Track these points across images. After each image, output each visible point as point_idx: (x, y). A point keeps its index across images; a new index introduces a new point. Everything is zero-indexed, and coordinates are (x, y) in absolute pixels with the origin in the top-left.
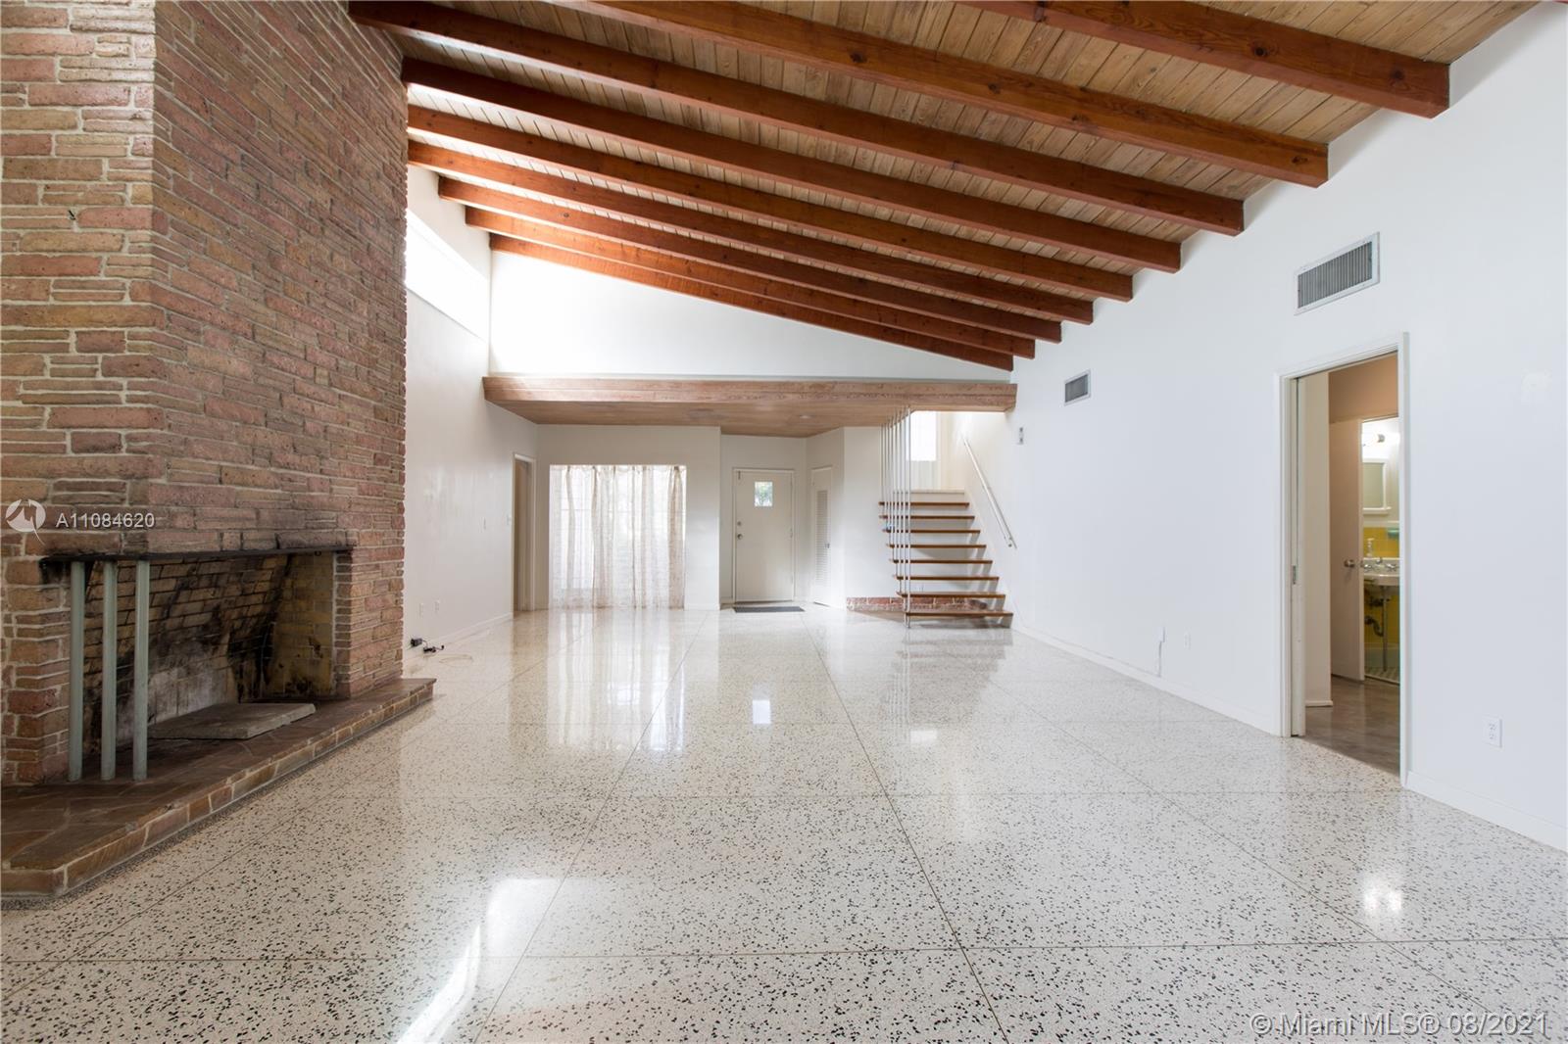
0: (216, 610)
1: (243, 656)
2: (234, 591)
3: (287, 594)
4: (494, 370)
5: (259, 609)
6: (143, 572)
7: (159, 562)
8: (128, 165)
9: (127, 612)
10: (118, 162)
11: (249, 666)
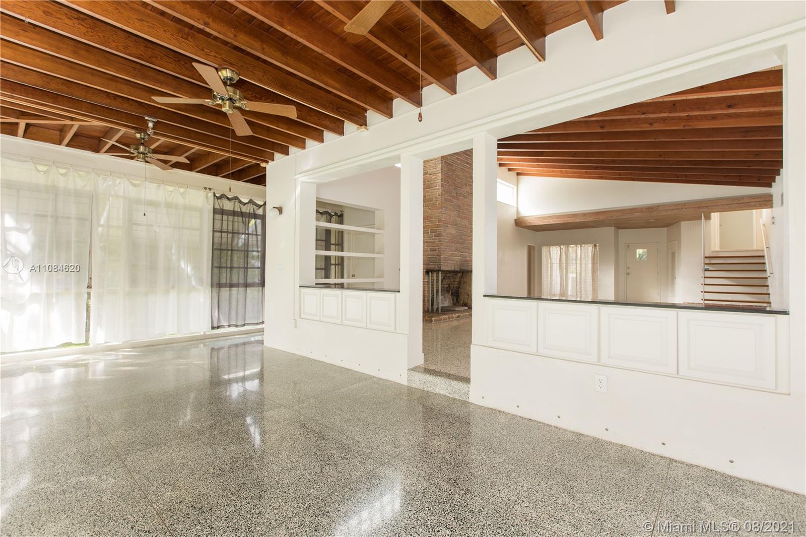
0: (449, 284)
1: (454, 296)
2: (452, 280)
3: (462, 282)
4: (518, 216)
5: (456, 285)
6: (440, 273)
7: (443, 272)
8: (437, 198)
9: (437, 279)
10: (436, 198)
11: (455, 298)
